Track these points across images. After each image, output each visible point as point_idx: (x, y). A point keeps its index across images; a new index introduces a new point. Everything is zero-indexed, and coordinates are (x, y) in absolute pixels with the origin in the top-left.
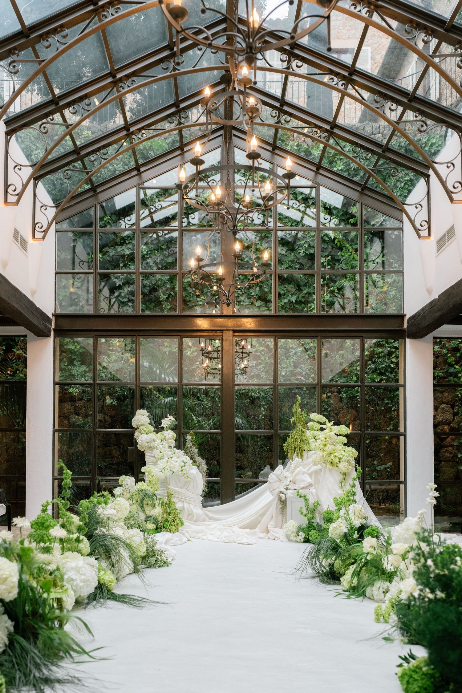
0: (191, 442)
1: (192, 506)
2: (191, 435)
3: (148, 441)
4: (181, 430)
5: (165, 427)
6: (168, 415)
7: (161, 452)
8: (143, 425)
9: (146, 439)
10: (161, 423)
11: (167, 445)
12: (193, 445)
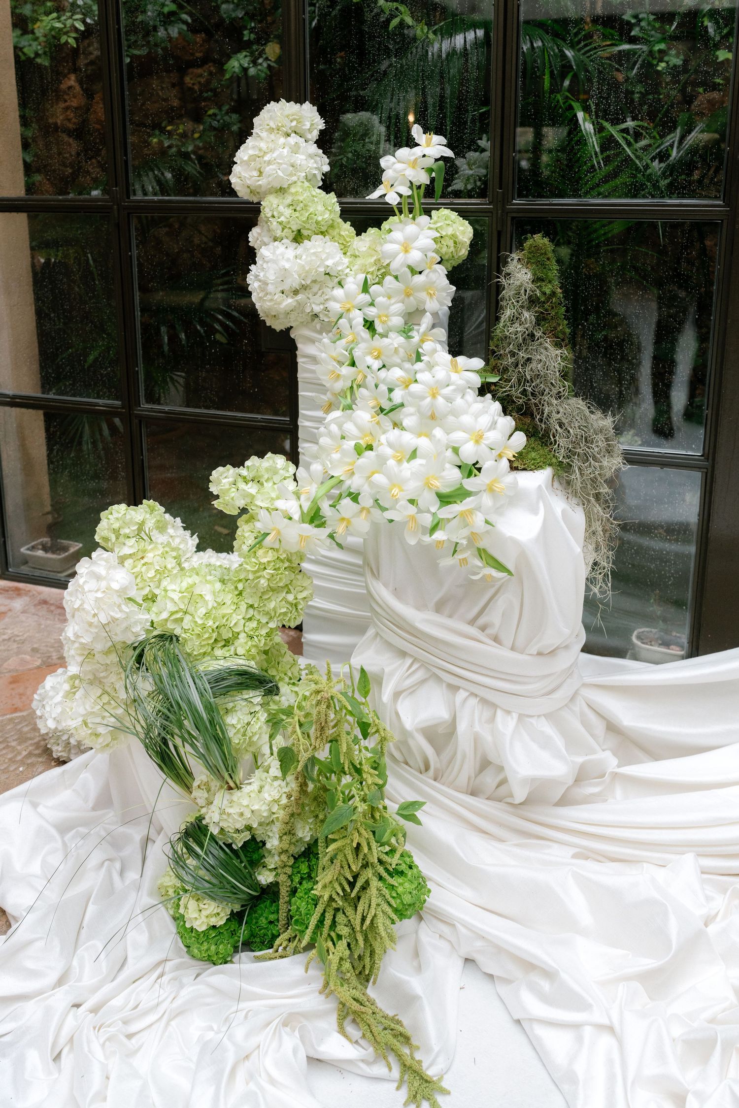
0: (533, 301)
1: (506, 725)
2: (535, 260)
3: (294, 281)
4: (506, 200)
5: (392, 199)
6: (416, 131)
7: (353, 364)
8: (281, 191)
9: (284, 274)
10: (374, 177)
11: (397, 307)
12: (540, 320)
